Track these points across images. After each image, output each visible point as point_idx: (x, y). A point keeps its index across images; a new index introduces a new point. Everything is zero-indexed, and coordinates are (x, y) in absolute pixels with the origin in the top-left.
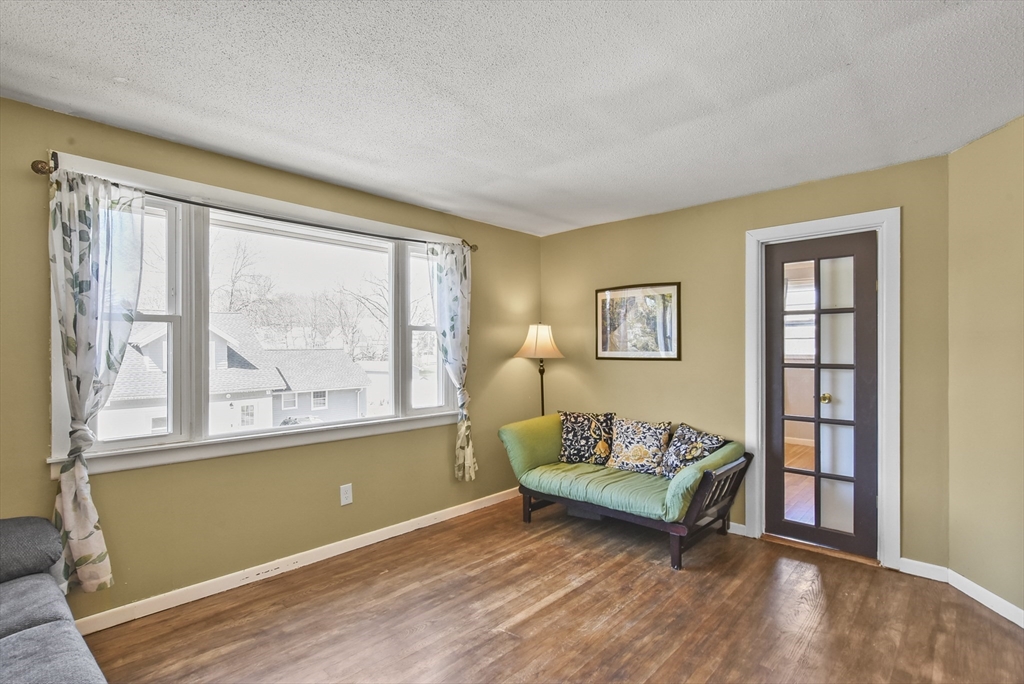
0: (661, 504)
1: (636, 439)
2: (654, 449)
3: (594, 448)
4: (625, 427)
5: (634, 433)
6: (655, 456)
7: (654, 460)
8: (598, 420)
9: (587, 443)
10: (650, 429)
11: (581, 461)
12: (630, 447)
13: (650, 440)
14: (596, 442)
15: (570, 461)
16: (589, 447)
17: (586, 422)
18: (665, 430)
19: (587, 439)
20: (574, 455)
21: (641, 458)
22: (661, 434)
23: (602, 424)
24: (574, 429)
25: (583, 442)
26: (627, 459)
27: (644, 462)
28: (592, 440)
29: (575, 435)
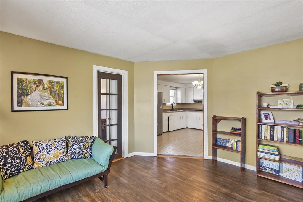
0: (100, 166)
1: (53, 148)
2: (63, 150)
3: (26, 162)
4: (44, 145)
5: (51, 145)
6: (64, 153)
7: (64, 155)
8: (21, 146)
9: (21, 161)
10: (59, 142)
11: (19, 172)
12: (51, 153)
13: (61, 146)
14: (26, 158)
15: (12, 175)
16: (23, 163)
17: (15, 149)
18: (65, 140)
19: (20, 158)
20: (15, 170)
21: (58, 156)
22: (64, 142)
23: (24, 147)
24: (10, 156)
25: (19, 161)
26: (51, 159)
27: (60, 157)
28: (23, 158)
29: (12, 159)
